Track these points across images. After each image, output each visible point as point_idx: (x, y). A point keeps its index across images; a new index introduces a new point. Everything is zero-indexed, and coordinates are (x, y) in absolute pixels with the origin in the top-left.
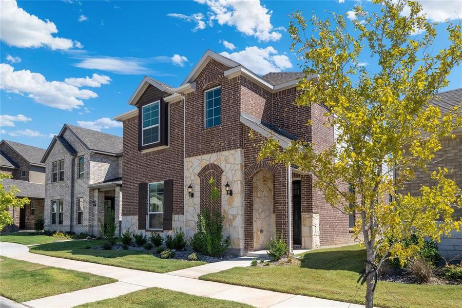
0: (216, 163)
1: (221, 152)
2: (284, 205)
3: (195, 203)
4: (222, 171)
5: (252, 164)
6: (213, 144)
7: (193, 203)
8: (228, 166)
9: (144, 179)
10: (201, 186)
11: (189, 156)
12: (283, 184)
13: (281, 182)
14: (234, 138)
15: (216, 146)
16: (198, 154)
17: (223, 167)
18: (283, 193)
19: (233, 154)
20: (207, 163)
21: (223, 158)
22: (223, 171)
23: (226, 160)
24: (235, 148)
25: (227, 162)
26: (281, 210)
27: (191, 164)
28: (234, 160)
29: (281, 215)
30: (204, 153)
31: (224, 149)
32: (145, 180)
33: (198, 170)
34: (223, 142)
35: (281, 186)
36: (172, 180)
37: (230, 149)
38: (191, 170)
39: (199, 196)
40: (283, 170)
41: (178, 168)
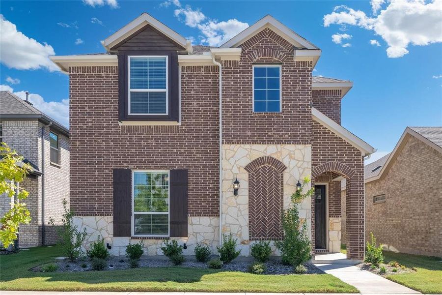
0: (275, 157)
1: (283, 145)
2: (361, 210)
3: (238, 203)
4: (284, 168)
5: (321, 164)
6: (270, 134)
7: (237, 202)
8: (293, 163)
9: (125, 164)
10: (249, 182)
11: (229, 142)
12: (360, 188)
13: (358, 186)
14: (303, 131)
15: (275, 136)
16: (245, 142)
17: (285, 162)
18: (360, 198)
19: (300, 150)
20: (262, 155)
21: (285, 152)
22: (286, 168)
23: (290, 155)
24: (305, 142)
25: (291, 158)
26: (358, 215)
27: (233, 153)
28: (302, 157)
29: (358, 220)
30: (255, 142)
31: (287, 142)
32: (125, 166)
33: (246, 162)
34: (286, 134)
35: (357, 191)
36: (186, 171)
37: (296, 142)
38: (232, 161)
39: (247, 194)
40: (360, 174)
41: (198, 155)
